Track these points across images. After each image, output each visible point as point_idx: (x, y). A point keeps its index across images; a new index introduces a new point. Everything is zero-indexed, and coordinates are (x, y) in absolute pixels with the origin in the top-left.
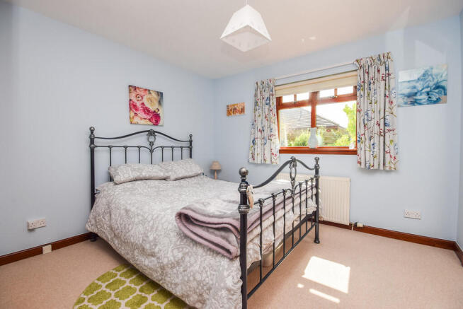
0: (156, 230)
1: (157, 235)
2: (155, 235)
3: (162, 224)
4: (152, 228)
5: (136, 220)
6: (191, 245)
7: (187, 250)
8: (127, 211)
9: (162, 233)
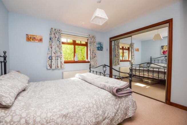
0: (101, 107)
1: (103, 108)
2: (102, 110)
3: (102, 102)
4: (98, 108)
5: (81, 114)
6: (120, 99)
7: (120, 102)
8: (65, 116)
9: (106, 105)
